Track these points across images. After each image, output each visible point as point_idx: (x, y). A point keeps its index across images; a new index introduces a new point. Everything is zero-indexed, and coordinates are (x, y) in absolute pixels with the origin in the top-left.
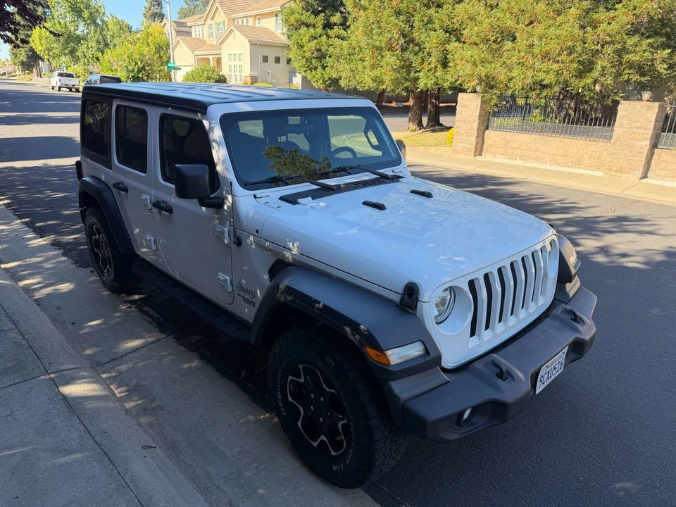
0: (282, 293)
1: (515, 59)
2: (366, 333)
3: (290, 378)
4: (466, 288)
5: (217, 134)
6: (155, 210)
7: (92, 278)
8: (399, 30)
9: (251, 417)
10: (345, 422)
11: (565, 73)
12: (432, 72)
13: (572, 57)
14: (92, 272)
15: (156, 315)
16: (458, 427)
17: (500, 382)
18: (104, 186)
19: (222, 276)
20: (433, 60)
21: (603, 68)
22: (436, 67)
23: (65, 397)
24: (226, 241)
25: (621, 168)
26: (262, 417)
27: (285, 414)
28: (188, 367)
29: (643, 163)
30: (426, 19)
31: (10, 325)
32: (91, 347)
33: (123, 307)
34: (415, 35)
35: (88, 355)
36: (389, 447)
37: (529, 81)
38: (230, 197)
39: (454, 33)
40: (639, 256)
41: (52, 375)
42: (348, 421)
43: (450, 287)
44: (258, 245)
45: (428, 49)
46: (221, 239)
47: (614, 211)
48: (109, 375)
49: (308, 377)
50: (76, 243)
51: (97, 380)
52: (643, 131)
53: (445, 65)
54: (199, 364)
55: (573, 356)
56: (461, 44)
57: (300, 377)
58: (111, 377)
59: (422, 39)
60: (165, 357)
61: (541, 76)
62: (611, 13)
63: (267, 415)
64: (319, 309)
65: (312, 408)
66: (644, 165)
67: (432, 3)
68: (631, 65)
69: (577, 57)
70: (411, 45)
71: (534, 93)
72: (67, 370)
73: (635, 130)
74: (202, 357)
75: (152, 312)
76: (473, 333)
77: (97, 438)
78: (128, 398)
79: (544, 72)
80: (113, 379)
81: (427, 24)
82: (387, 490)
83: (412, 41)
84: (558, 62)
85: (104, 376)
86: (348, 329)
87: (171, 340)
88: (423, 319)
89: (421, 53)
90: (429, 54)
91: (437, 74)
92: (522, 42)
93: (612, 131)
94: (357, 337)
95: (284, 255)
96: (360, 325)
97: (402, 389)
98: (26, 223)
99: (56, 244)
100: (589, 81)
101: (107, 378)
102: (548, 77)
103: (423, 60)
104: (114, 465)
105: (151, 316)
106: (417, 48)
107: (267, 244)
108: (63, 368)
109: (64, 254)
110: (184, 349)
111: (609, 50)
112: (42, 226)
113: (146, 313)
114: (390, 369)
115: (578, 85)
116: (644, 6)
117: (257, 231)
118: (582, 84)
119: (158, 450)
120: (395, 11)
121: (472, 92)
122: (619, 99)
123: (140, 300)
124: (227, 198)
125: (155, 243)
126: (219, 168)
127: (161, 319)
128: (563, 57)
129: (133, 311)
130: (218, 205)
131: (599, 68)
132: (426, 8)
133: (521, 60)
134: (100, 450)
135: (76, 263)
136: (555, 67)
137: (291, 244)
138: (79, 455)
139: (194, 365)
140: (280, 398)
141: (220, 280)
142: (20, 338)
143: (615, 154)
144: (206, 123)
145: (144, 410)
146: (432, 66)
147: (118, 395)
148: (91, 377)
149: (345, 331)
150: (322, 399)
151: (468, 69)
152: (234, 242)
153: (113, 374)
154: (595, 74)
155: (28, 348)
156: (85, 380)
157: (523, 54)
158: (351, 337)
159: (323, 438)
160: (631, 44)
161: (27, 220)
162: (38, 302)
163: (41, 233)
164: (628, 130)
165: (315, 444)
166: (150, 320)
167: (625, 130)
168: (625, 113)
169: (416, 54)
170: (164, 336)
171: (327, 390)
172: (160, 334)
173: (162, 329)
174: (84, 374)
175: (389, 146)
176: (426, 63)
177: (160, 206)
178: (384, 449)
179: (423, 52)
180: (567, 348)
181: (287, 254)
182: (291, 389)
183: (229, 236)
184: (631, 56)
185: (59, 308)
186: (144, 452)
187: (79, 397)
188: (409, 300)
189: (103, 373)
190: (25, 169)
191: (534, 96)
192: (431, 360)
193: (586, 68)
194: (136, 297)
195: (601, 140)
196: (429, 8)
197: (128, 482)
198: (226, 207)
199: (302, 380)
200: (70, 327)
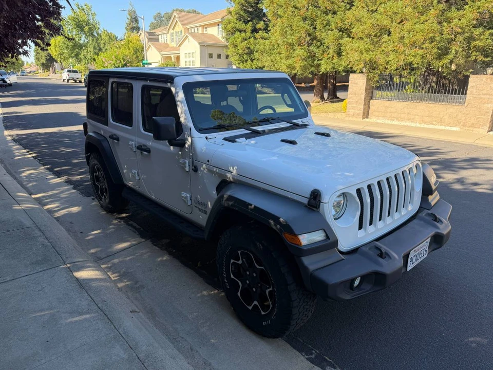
0: (226, 200)
1: (390, 48)
2: (285, 223)
3: (232, 261)
4: (355, 194)
5: (181, 96)
6: (138, 151)
7: (93, 203)
8: (306, 31)
9: (205, 293)
10: (271, 289)
11: (428, 56)
12: (330, 60)
13: (433, 44)
14: (93, 199)
15: (138, 227)
16: (351, 291)
17: (380, 259)
18: (103, 138)
19: (184, 194)
20: (331, 51)
21: (457, 52)
22: (333, 56)
23: (77, 279)
24: (187, 169)
25: (473, 124)
26: (212, 292)
27: (228, 287)
28: (161, 260)
29: (490, 120)
30: (325, 23)
31: (39, 233)
32: (94, 248)
33: (115, 222)
34: (318, 34)
35: (92, 253)
36: (302, 306)
37: (402, 63)
38: (189, 139)
39: (345, 31)
40: (486, 184)
41: (68, 265)
42: (273, 288)
43: (343, 193)
44: (209, 170)
45: (327, 44)
46: (183, 168)
47: (468, 154)
48: (106, 266)
49: (244, 260)
50: (82, 181)
51: (98, 268)
52: (488, 96)
53: (339, 54)
54: (169, 258)
55: (434, 246)
56: (351, 39)
57: (238, 260)
58: (107, 267)
59: (322, 37)
60: (145, 254)
61: (410, 59)
62: (461, 12)
63: (216, 291)
64: (251, 209)
65: (248, 282)
66: (490, 122)
67: (329, 11)
68: (477, 49)
69: (437, 45)
70: (315, 41)
71: (405, 72)
72: (76, 262)
73: (482, 96)
74: (170, 253)
75: (135, 224)
76: (360, 227)
77: (100, 305)
78: (120, 280)
79: (413, 56)
80: (109, 269)
81: (326, 26)
83: (315, 38)
84: (422, 48)
85: (103, 266)
86: (272, 222)
87: (149, 243)
88: (325, 215)
89: (322, 46)
90: (328, 47)
91: (334, 61)
92: (395, 36)
93: (465, 98)
94: (278, 226)
95: (226, 176)
96: (280, 218)
97: (311, 263)
98: (48, 169)
99: (68, 182)
100: (446, 61)
101: (105, 268)
102: (416, 59)
103: (324, 52)
104: (111, 322)
105: (134, 227)
106: (319, 43)
107: (215, 169)
108: (75, 260)
109: (74, 188)
110: (158, 248)
111: (460, 38)
112: (59, 170)
113: (131, 225)
114: (302, 248)
115: (438, 65)
116: (486, 5)
117: (208, 161)
118: (441, 64)
119: (141, 314)
120: (303, 18)
121: (360, 73)
122: (469, 74)
123: (126, 217)
124: (187, 140)
125: (138, 175)
126: (182, 120)
127: (142, 229)
128: (426, 45)
129: (122, 224)
130: (181, 145)
131: (453, 52)
132: (325, 15)
133: (395, 48)
134: (102, 313)
135: (82, 193)
136: (421, 52)
137: (231, 168)
138: (88, 316)
139: (165, 258)
140: (225, 276)
141: (182, 197)
142: (47, 241)
143: (468, 114)
144: (173, 89)
145: (131, 288)
146: (330, 56)
147: (113, 279)
148: (94, 267)
149: (270, 223)
150: (255, 275)
151: (356, 56)
152: (193, 169)
153: (109, 265)
154: (451, 56)
155: (52, 248)
156: (90, 268)
157: (396, 44)
158: (274, 227)
159: (256, 303)
160: (477, 33)
161: (48, 166)
162: (57, 219)
163: (58, 174)
164: (477, 96)
165: (250, 308)
166: (134, 230)
167: (475, 96)
168: (474, 84)
169: (318, 47)
170: (143, 240)
171: (258, 267)
172: (141, 239)
173: (142, 235)
174: (90, 264)
176: (326, 54)
177: (142, 148)
178: (299, 307)
179: (324, 46)
180: (430, 239)
181: (229, 175)
182: (233, 269)
183: (189, 166)
184: (477, 42)
185: (71, 223)
186: (132, 315)
187: (86, 279)
188: (314, 202)
189: (102, 264)
191: (405, 74)
192: (330, 243)
193: (444, 52)
194: (124, 215)
195: (457, 104)
196: (327, 14)
197: (121, 333)
198: (187, 146)
199: (240, 262)
200: (79, 235)
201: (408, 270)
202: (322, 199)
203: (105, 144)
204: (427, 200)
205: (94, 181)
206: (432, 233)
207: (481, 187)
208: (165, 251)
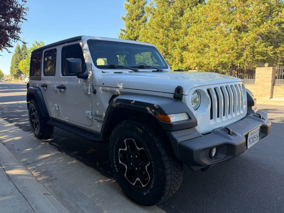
0: (115, 103)
1: (210, 54)
2: (158, 107)
3: (120, 149)
4: (206, 92)
5: (86, 46)
6: (58, 90)
7: (30, 135)
8: (163, 50)
9: (101, 181)
10: (149, 164)
11: (231, 58)
12: (177, 65)
13: (234, 51)
14: (31, 133)
15: (57, 145)
16: (210, 159)
19: (87, 112)
20: (177, 60)
21: (247, 55)
22: (178, 63)
23: (8, 175)
24: (89, 93)
25: (261, 95)
26: (106, 180)
27: (117, 171)
28: (70, 163)
29: (270, 92)
30: (173, 45)
32: (25, 158)
33: (42, 143)
34: (169, 51)
35: (24, 161)
36: (174, 175)
37: (217, 62)
38: (91, 72)
39: (184, 48)
40: (278, 119)
41: (4, 167)
42: (151, 163)
43: (197, 90)
44: (103, 90)
45: (174, 56)
46: (87, 94)
47: (262, 107)
48: (32, 168)
49: (128, 146)
50: (26, 124)
51: (26, 169)
52: (268, 79)
53: (182, 61)
54: (77, 162)
55: (263, 135)
56: (188, 52)
57: (124, 148)
59: (172, 53)
60: (60, 160)
61: (222, 60)
62: (247, 34)
63: (109, 180)
64: (133, 104)
65: (132, 164)
66: (271, 93)
67: (175, 39)
68: (258, 53)
69: (236, 51)
70: (168, 55)
71: (220, 68)
72: (11, 165)
73: (264, 79)
74: (78, 159)
75: (55, 144)
76: (211, 118)
77: (20, 190)
78: (40, 176)
79: (223, 58)
80: (34, 169)
81: (173, 47)
82: (174, 208)
83: (168, 53)
84: (228, 53)
85: (29, 168)
86: (148, 109)
87: (64, 154)
88: (186, 103)
89: (172, 58)
90: (175, 58)
91: (179, 66)
92: (213, 47)
93: (254, 81)
94: (153, 111)
95: (115, 91)
96: (154, 104)
97: (180, 137)
98: (5, 120)
99: (16, 125)
100: (242, 60)
101: (30, 169)
102: (225, 60)
103: (173, 61)
104: (27, 201)
105: (56, 146)
106: (170, 56)
107: (108, 88)
108: (8, 164)
109: (20, 128)
110: (69, 157)
111: (248, 48)
112: (12, 120)
113: (54, 145)
115: (237, 63)
116: (260, 30)
117: (103, 84)
118: (239, 62)
119: (52, 196)
120: (161, 43)
121: (194, 70)
122: (255, 67)
123: (51, 141)
124: (89, 73)
125: (58, 107)
126: (86, 61)
127: (60, 146)
128: (230, 51)
129: (47, 145)
130: (85, 77)
131: (245, 55)
132: (173, 41)
133: (213, 54)
134: (21, 195)
135: (24, 130)
136: (227, 56)
137: (119, 85)
138: (9, 197)
139: (74, 162)
140: (115, 162)
141: (86, 114)
143: (257, 89)
144: (81, 44)
145: (47, 181)
146: (177, 62)
147: (35, 175)
148: (23, 168)
149: (147, 110)
150: (137, 157)
151: (192, 60)
152: (93, 92)
153: (34, 167)
154: (244, 57)
156: (19, 169)
157: (213, 52)
158: (150, 112)
159: (138, 179)
160: (257, 44)
161: (6, 118)
162: (4, 144)
163: (11, 122)
164: (261, 79)
165: (134, 184)
166: (55, 147)
167: (260, 79)
168: (259, 72)
169: (170, 59)
170: (60, 152)
171: (139, 149)
172: (59, 152)
173: (60, 150)
174: (20, 167)
175: (162, 62)
176: (174, 62)
177: (62, 87)
178: (171, 175)
179: (173, 58)
180: (259, 128)
181: (117, 90)
182: (121, 156)
183: (91, 91)
184: (257, 49)
185: (13, 145)
186: (44, 196)
187: (14, 175)
188: (178, 94)
189: (29, 167)
190: (9, 104)
191: (220, 69)
192: (191, 124)
193: (239, 56)
194: (49, 140)
195: (250, 84)
196: (174, 41)
197: (33, 208)
198: (89, 77)
199: (126, 149)
200: (17, 151)
201: (248, 148)
202: (184, 92)
203: (39, 92)
204: (251, 109)
205: (31, 119)
206: (261, 125)
207: (275, 120)
208: (74, 158)
